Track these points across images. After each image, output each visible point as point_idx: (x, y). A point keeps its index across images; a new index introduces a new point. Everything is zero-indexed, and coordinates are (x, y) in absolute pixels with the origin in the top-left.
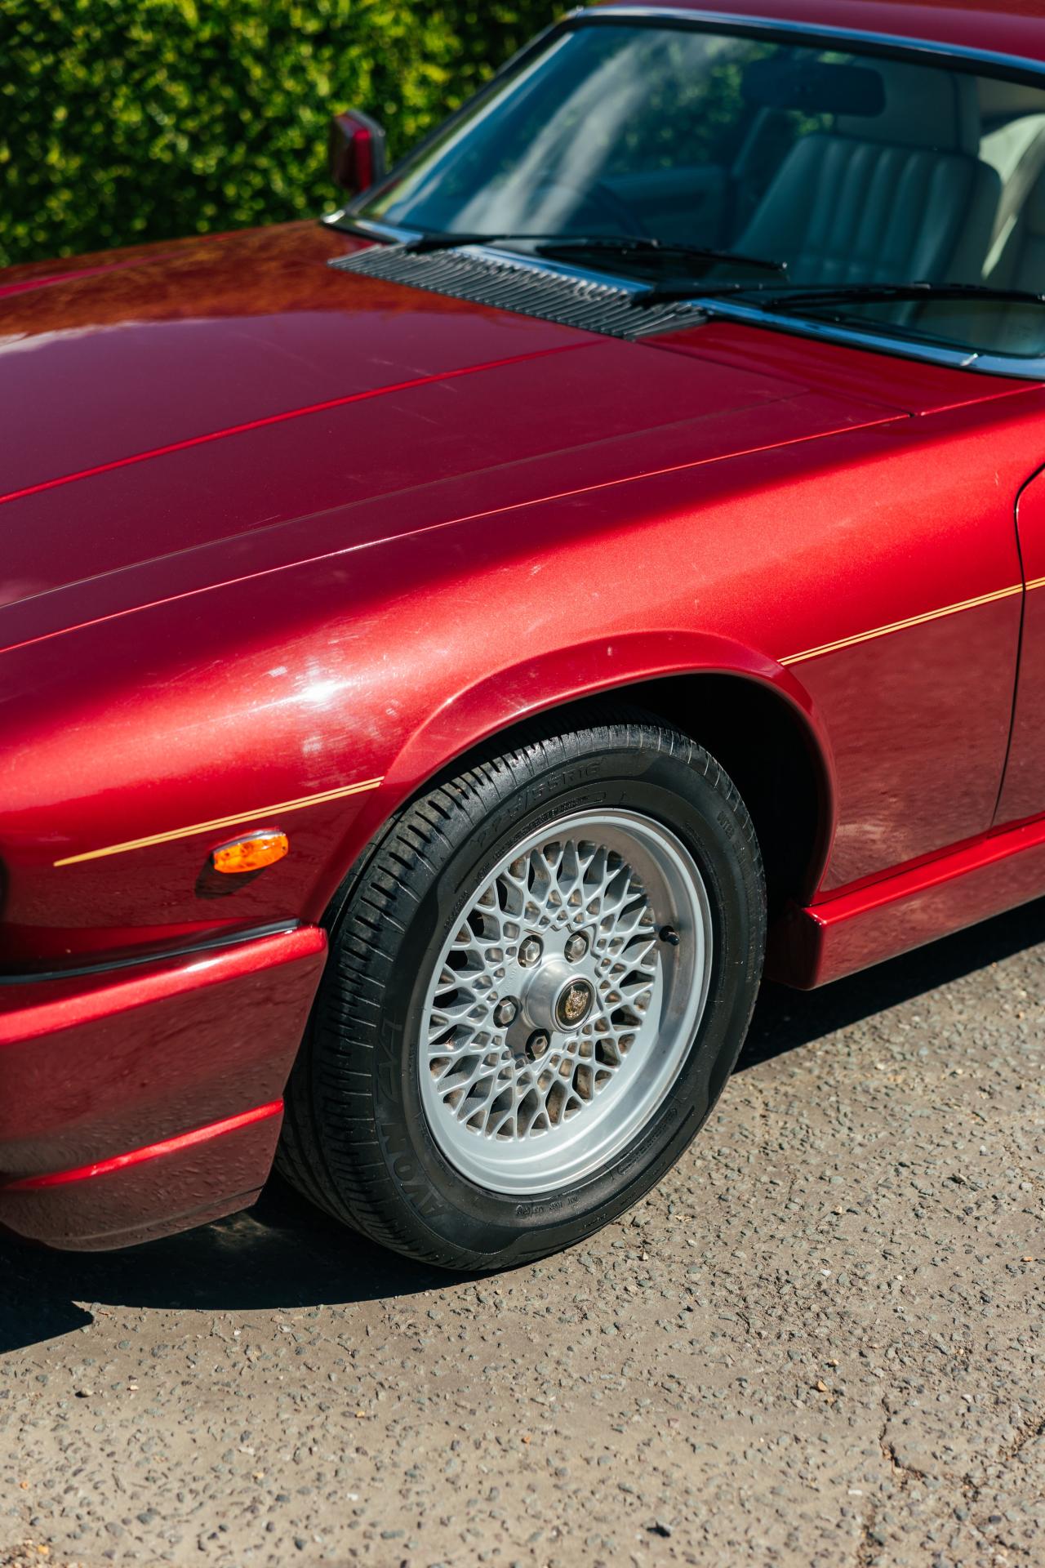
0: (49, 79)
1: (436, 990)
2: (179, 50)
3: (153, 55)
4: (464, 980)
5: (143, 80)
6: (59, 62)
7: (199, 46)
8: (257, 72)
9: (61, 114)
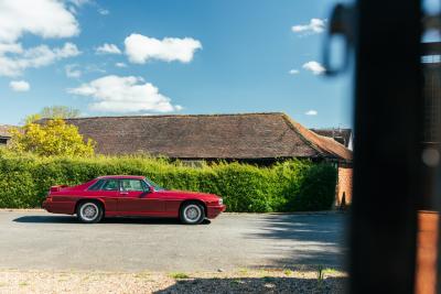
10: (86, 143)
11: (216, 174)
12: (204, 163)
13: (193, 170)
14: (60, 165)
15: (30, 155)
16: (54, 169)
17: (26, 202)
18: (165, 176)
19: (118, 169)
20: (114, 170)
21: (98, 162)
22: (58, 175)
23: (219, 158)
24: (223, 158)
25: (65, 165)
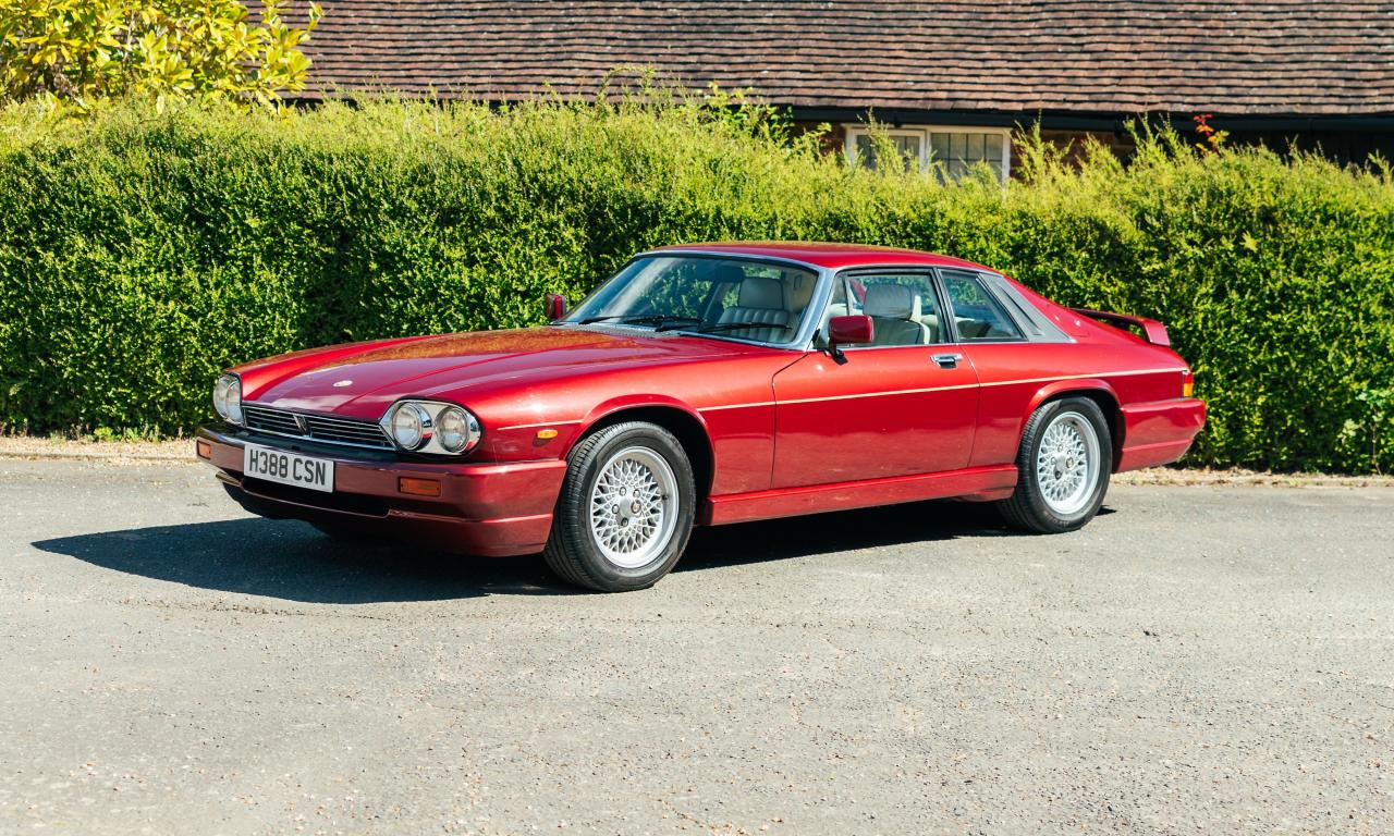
0: (400, 313)
1: (592, 511)
2: (461, 301)
3: (448, 301)
4: (601, 507)
5: (444, 312)
6: (405, 305)
7: (469, 297)
8: (496, 308)
9: (405, 327)
10: (254, 20)
11: (1129, 231)
12: (1036, 151)
13: (978, 195)
14: (140, 160)
16: (105, 188)
18: (800, 233)
19: (503, 188)
20: (483, 195)
21: (374, 142)
22: (128, 220)
23: (1132, 115)
24: (1154, 117)
25: (175, 161)
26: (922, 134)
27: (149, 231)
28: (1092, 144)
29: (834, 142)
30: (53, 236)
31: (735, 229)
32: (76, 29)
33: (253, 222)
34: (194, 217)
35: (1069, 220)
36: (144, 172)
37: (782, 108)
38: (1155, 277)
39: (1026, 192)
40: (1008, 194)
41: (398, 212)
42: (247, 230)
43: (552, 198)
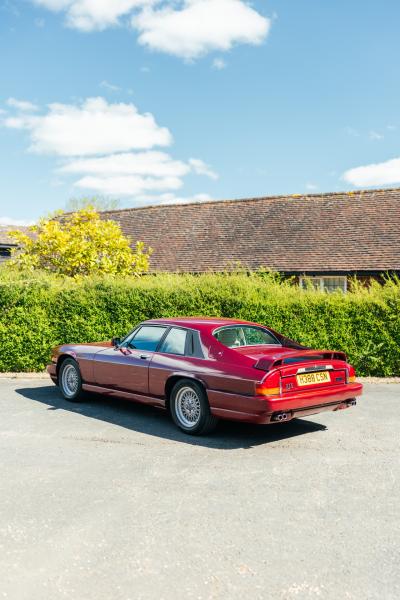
10: (134, 252)
11: (385, 306)
12: (355, 283)
13: (338, 297)
14: (93, 293)
15: (42, 277)
16: (83, 302)
17: (39, 360)
18: (284, 309)
19: (196, 299)
20: (191, 301)
21: (159, 285)
22: (91, 311)
23: (383, 272)
24: (390, 271)
25: (103, 293)
26: (321, 279)
27: (96, 313)
28: (372, 280)
29: (296, 281)
30: (70, 316)
31: (265, 309)
32: (84, 256)
33: (125, 310)
34: (109, 310)
35: (367, 304)
36: (94, 296)
37: (281, 272)
38: (393, 320)
39: (352, 295)
40: (347, 296)
41: (167, 307)
42: (124, 313)
43: (211, 301)
